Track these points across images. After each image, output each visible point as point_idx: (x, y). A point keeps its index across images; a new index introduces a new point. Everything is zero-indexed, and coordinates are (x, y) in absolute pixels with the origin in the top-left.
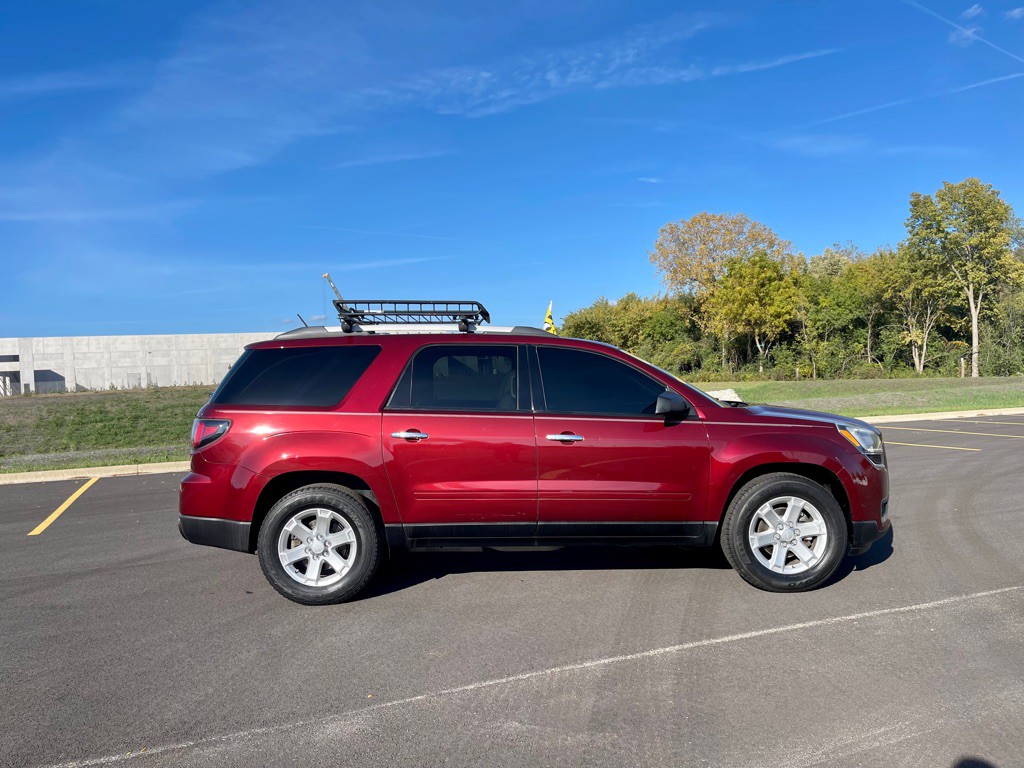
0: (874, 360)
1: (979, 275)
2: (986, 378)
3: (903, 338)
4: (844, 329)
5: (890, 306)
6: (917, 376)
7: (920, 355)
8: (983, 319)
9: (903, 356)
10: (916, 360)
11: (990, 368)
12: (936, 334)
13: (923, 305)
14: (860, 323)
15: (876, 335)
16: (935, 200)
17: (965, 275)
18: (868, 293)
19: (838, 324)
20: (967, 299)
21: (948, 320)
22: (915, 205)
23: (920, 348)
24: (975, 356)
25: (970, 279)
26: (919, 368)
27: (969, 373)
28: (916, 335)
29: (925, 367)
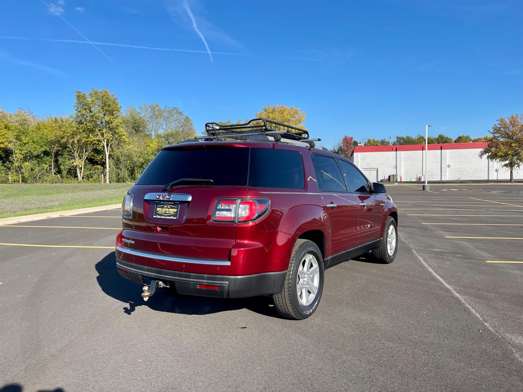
0: (55, 173)
1: (108, 135)
2: (112, 183)
3: (73, 163)
4: (37, 157)
5: (64, 146)
6: (79, 182)
7: (81, 172)
8: (110, 156)
9: (72, 173)
10: (79, 174)
11: (115, 179)
12: (87, 161)
13: (82, 147)
14: (46, 153)
15: (56, 161)
16: (88, 96)
17: (103, 135)
18: (52, 137)
19: (35, 153)
20: (104, 147)
21: (93, 156)
22: (78, 97)
23: (81, 169)
24: (108, 174)
25: (105, 137)
26: (80, 178)
27: (105, 181)
28: (79, 162)
29: (83, 178)
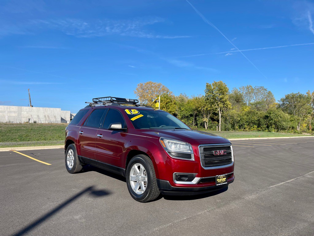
0: (195, 125)
1: (221, 105)
2: (222, 131)
3: (203, 120)
4: (187, 117)
5: (200, 112)
6: (206, 130)
7: (206, 125)
8: (222, 116)
9: (203, 125)
10: (206, 126)
11: (224, 129)
12: (210, 119)
13: (208, 112)
14: (191, 115)
15: (195, 119)
16: (212, 85)
17: (218, 105)
18: (194, 107)
19: (186, 115)
20: (218, 111)
21: (213, 116)
22: (207, 86)
23: (207, 123)
24: (220, 126)
25: (219, 106)
26: (206, 128)
27: (218, 130)
28: (206, 119)
29: (207, 128)
